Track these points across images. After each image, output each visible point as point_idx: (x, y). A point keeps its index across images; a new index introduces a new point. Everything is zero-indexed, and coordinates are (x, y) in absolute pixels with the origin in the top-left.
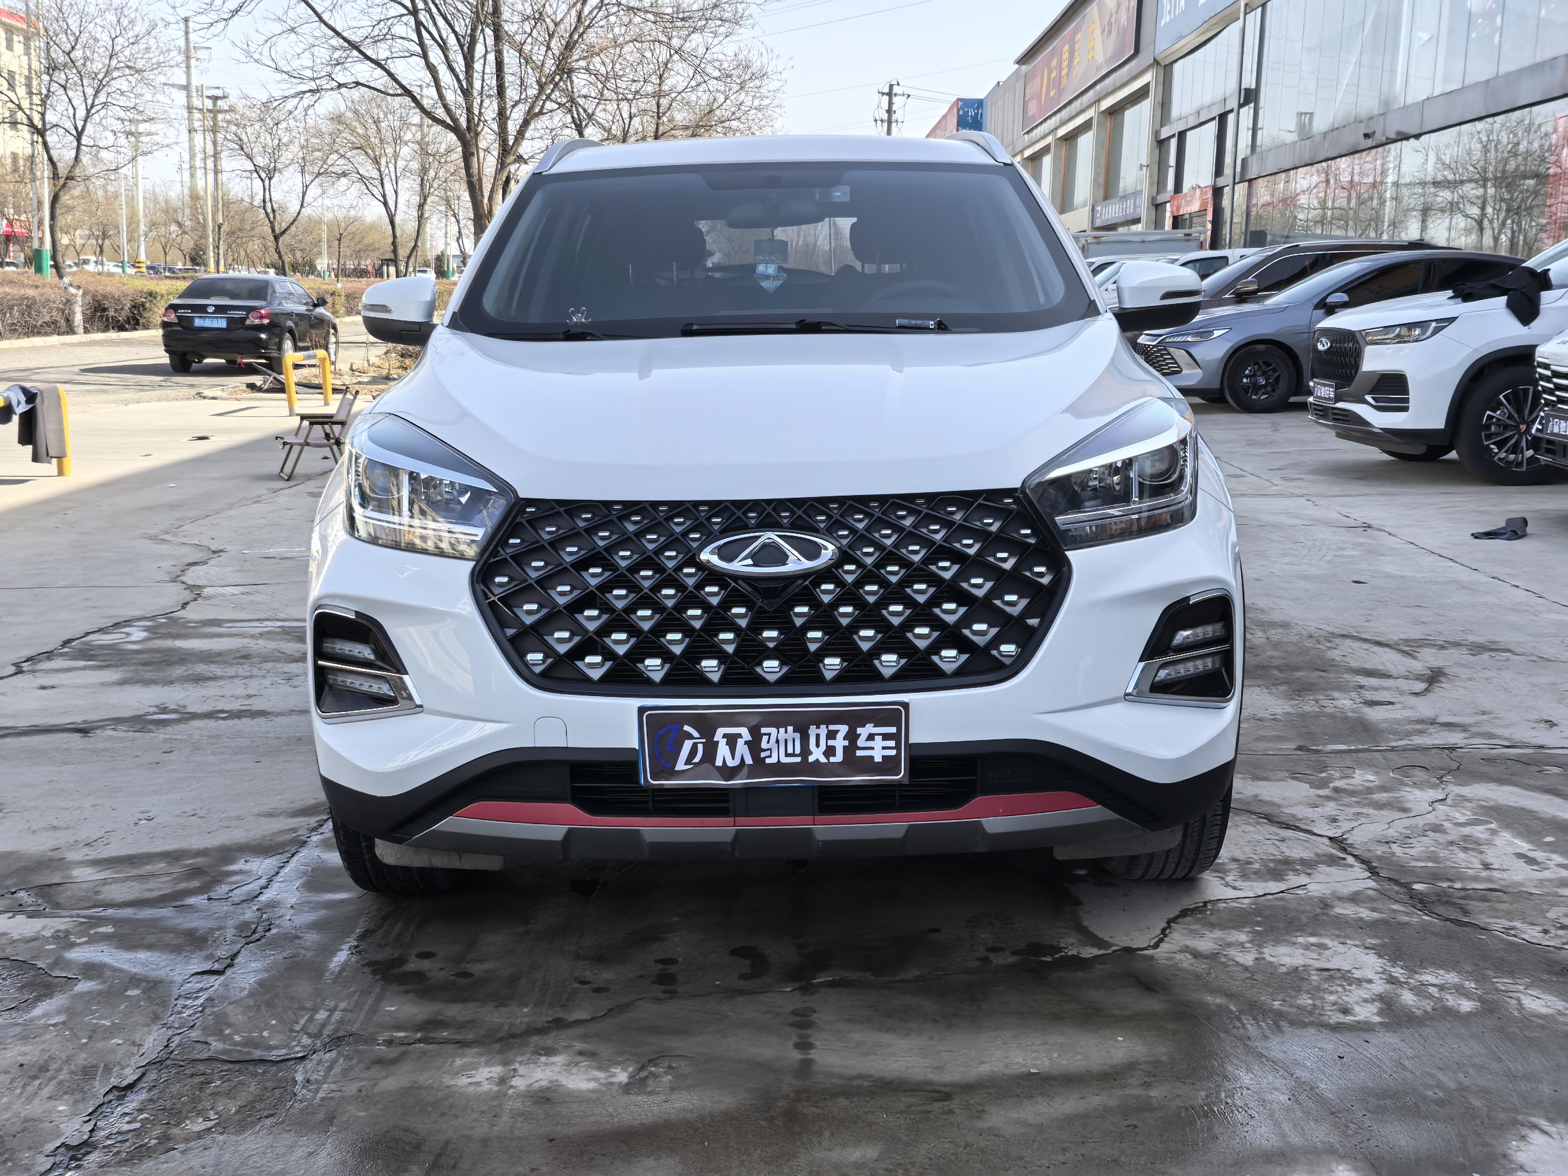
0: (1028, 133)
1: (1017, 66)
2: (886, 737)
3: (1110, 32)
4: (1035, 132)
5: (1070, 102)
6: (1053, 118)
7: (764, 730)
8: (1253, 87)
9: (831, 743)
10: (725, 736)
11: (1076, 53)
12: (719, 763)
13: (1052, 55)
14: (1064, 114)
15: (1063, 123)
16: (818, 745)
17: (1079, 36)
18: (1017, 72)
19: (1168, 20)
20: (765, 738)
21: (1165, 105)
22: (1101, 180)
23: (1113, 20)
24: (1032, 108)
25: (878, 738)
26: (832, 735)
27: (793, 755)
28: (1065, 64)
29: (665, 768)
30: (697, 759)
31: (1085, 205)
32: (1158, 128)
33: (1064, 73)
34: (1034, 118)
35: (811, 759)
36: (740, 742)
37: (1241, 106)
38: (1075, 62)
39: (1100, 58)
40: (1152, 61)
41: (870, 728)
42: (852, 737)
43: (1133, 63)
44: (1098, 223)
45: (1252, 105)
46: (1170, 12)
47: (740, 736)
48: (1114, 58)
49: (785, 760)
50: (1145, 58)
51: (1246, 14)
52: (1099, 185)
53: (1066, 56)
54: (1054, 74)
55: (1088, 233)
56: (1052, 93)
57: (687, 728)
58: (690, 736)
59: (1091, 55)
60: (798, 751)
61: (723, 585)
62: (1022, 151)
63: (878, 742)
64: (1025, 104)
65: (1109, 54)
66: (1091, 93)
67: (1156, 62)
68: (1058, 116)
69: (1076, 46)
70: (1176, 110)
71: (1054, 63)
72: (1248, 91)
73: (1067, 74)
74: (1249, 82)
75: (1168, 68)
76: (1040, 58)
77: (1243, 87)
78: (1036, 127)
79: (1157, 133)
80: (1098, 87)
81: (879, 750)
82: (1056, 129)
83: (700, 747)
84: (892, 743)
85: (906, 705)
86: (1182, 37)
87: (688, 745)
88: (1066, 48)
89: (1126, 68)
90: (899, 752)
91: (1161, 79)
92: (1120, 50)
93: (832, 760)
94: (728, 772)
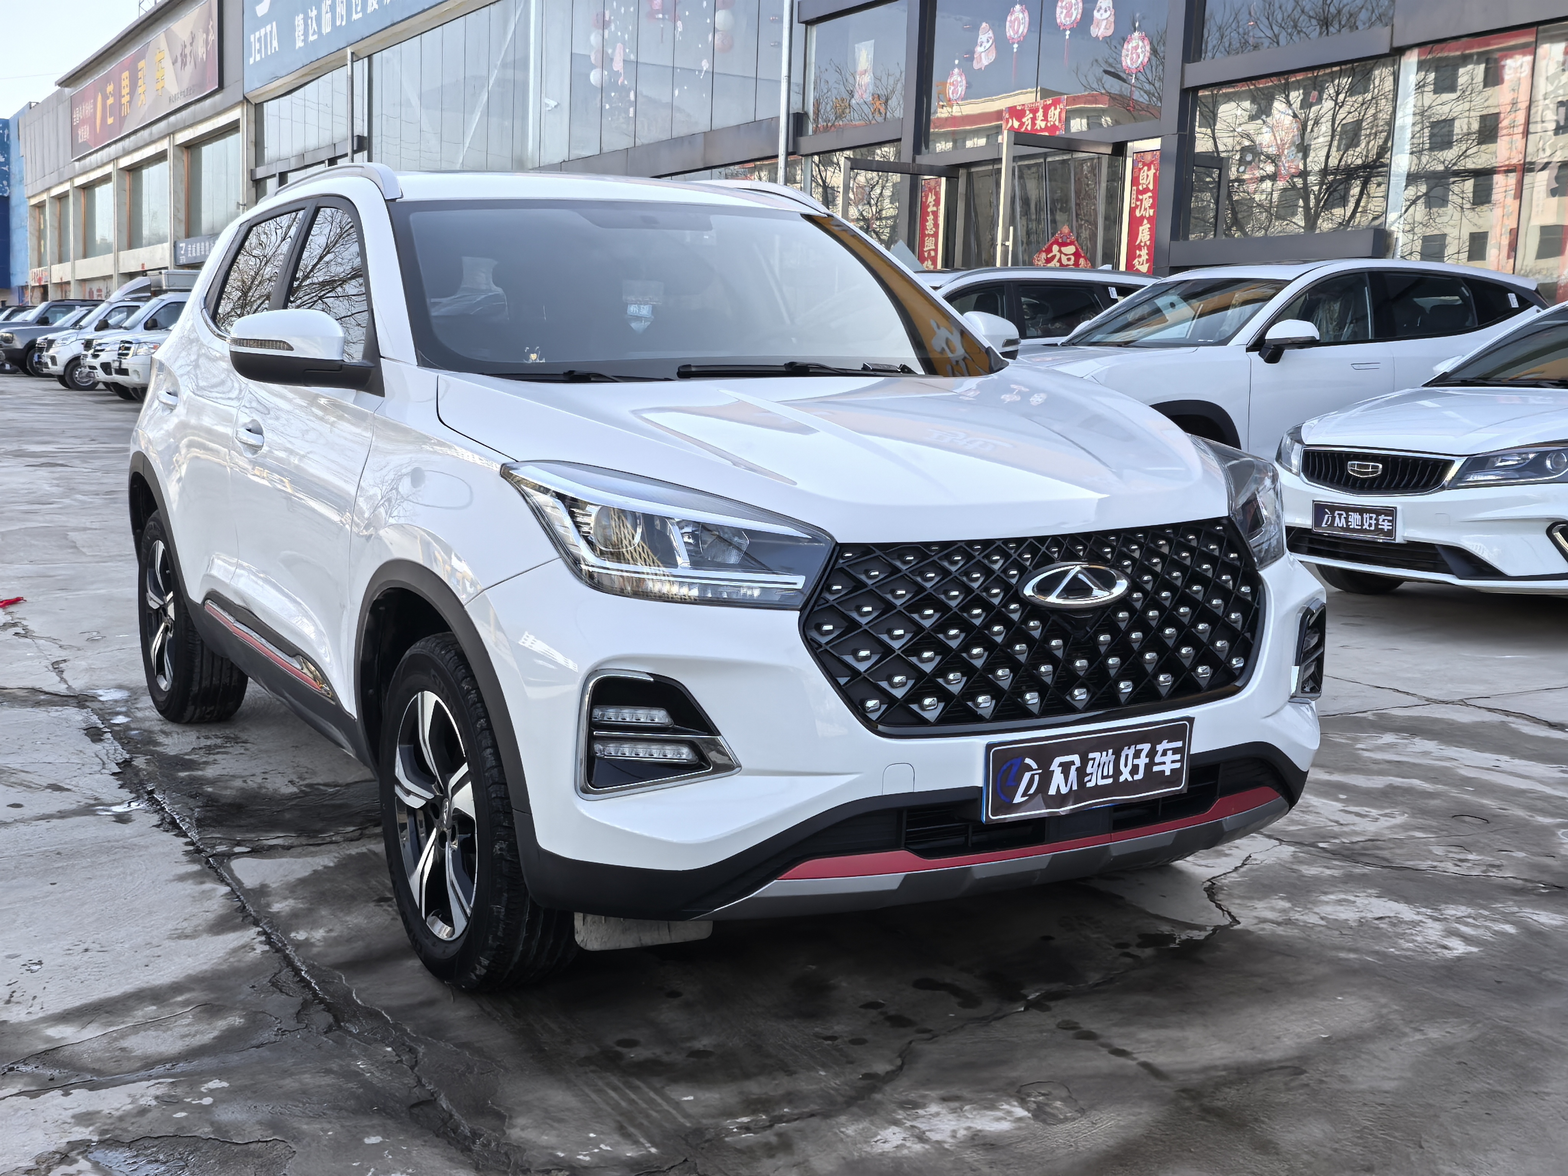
0: (79, 160)
1: (58, 88)
2: (1175, 751)
3: (184, 64)
4: (88, 159)
5: (135, 132)
6: (113, 147)
7: (1091, 755)
8: (366, 135)
9: (1136, 762)
10: (1061, 765)
11: (140, 82)
12: (1052, 791)
13: (107, 80)
14: (127, 143)
15: (127, 153)
16: (1126, 765)
17: (141, 64)
18: (57, 95)
19: (258, 58)
20: (1091, 762)
21: (258, 144)
22: (182, 216)
23: (187, 51)
24: (84, 134)
25: (1170, 753)
26: (1137, 755)
27: (1107, 777)
28: (125, 91)
29: (1004, 803)
30: (1032, 791)
31: (161, 240)
32: (253, 167)
33: (125, 100)
34: (86, 144)
35: (1122, 779)
36: (1073, 768)
37: (354, 152)
38: (140, 90)
39: (173, 88)
40: (241, 98)
41: (1165, 745)
42: (1152, 754)
43: (217, 97)
44: (183, 260)
45: (366, 153)
46: (260, 51)
47: (1073, 763)
48: (190, 91)
49: (1101, 782)
50: (231, 93)
51: (352, 61)
52: (180, 221)
53: (125, 82)
54: (110, 101)
55: (172, 270)
56: (110, 121)
57: (1028, 761)
58: (1029, 768)
59: (159, 86)
60: (1111, 773)
61: (1043, 619)
62: (71, 179)
63: (1170, 757)
64: (73, 130)
65: (185, 85)
66: (163, 124)
67: (246, 100)
68: (120, 145)
69: (140, 74)
70: (271, 151)
71: (110, 88)
72: (360, 138)
73: (130, 102)
74: (361, 129)
75: (259, 107)
76: (88, 83)
77: (355, 134)
78: (90, 154)
79: (252, 172)
80: (172, 119)
81: (1168, 764)
82: (117, 158)
83: (1037, 778)
84: (1178, 757)
85: (1191, 720)
86: (277, 78)
87: (1027, 776)
88: (126, 74)
89: (208, 102)
90: (1182, 766)
91: (252, 118)
92: (201, 85)
93: (1136, 777)
94: (1061, 799)
